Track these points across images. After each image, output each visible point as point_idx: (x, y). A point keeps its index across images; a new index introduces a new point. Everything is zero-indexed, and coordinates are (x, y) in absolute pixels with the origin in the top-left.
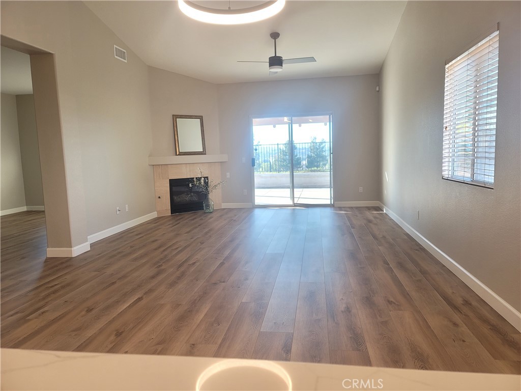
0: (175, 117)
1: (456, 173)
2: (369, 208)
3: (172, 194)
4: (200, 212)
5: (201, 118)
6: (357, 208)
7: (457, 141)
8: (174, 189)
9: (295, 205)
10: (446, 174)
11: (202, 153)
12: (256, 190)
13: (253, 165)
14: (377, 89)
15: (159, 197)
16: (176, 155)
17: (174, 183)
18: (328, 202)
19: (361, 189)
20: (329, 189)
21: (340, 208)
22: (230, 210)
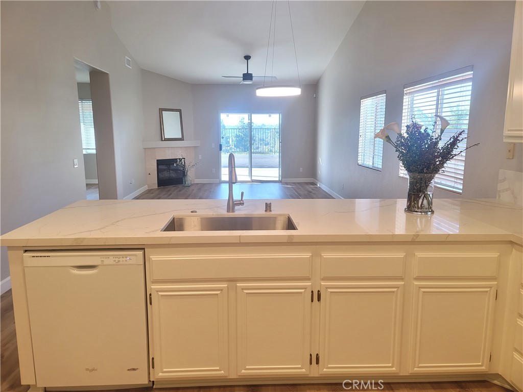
0: (161, 110)
1: (365, 163)
2: (307, 184)
3: (159, 171)
4: (180, 186)
5: (180, 111)
6: (298, 183)
7: (367, 134)
8: (160, 167)
9: (253, 181)
10: (360, 162)
11: (182, 139)
12: (222, 169)
13: (221, 150)
14: (315, 96)
15: (149, 174)
16: (162, 140)
17: (160, 162)
18: (277, 179)
19: (301, 170)
20: (278, 169)
21: (287, 184)
22: (204, 184)
